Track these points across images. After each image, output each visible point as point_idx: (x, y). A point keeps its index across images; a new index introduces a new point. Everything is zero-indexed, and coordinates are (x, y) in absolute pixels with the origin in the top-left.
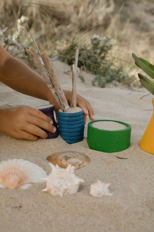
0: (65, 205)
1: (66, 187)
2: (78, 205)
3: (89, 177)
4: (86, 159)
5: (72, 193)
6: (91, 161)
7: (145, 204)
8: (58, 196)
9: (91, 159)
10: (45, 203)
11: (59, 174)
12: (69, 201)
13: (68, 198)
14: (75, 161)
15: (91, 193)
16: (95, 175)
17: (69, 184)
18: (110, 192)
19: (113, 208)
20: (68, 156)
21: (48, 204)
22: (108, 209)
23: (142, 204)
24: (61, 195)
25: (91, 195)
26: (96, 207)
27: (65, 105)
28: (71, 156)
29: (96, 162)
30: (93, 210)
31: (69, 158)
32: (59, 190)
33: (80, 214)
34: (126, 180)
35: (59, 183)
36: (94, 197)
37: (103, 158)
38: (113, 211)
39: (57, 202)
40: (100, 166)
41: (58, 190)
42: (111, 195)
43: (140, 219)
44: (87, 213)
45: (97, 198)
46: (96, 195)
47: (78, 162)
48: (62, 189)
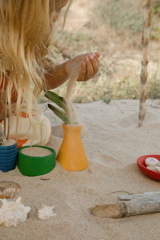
0: (22, 233)
1: (19, 218)
2: (34, 231)
3: (27, 202)
4: (17, 187)
5: (23, 221)
6: (22, 187)
7: (83, 217)
8: (13, 226)
9: (21, 185)
10: (4, 236)
11: (10, 207)
12: (24, 229)
13: (22, 226)
14: (10, 190)
15: (40, 218)
16: (30, 199)
17: (21, 214)
18: (54, 213)
19: (63, 226)
20: (3, 187)
21: (7, 236)
22: (60, 228)
23: (82, 217)
24: (16, 225)
25: (40, 219)
26: (50, 228)
27: (3, 139)
28: (5, 187)
29: (26, 187)
30: (48, 231)
31: (4, 188)
32: (14, 221)
33: (38, 238)
34: (59, 199)
35: (13, 215)
36: (43, 220)
37: (31, 183)
38: (64, 229)
39: (14, 232)
40: (31, 190)
41: (12, 221)
42: (56, 215)
43: (85, 230)
44: (44, 235)
45: (46, 220)
46: (44, 219)
47: (13, 191)
48: (16, 220)
